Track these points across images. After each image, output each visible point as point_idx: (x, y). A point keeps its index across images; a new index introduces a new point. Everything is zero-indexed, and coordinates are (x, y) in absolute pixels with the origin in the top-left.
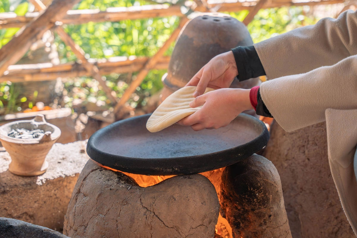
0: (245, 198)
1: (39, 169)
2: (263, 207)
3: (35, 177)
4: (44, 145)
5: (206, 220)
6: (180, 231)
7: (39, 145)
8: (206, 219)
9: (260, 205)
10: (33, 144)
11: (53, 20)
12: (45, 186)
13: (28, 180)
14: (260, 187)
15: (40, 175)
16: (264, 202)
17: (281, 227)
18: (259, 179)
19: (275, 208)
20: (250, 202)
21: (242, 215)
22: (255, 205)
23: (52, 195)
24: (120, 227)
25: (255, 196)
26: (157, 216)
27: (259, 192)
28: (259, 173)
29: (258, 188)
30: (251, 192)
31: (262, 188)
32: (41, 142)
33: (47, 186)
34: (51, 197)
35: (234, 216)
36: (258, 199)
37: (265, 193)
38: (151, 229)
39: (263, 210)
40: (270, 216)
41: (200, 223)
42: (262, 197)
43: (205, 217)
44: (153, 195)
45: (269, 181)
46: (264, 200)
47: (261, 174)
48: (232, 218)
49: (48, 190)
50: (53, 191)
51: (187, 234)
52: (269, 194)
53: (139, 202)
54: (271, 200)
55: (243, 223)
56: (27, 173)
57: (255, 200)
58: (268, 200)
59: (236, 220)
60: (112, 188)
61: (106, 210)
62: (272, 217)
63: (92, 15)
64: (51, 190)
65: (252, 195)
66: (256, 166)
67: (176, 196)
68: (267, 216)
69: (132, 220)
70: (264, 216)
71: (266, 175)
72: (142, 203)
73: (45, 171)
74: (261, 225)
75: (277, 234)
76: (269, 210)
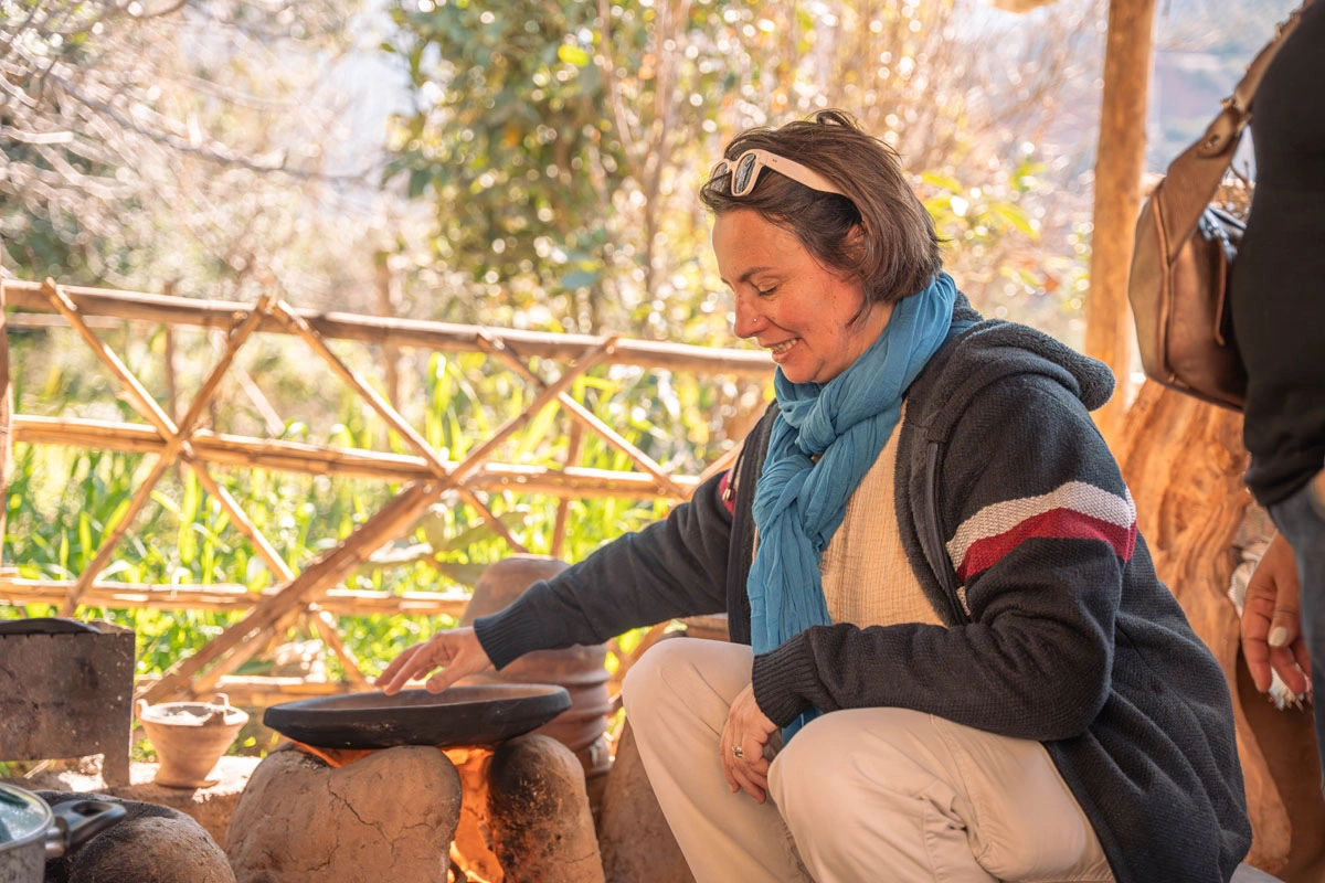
0: (514, 800)
1: (201, 776)
2: (545, 819)
3: (193, 789)
4: (211, 730)
5: (432, 817)
6: (383, 830)
7: (202, 730)
8: (431, 815)
9: (541, 815)
10: (191, 727)
11: (304, 598)
12: (208, 806)
13: (178, 793)
14: (540, 780)
15: (202, 788)
16: (548, 809)
17: (579, 863)
18: (538, 767)
19: (568, 824)
20: (523, 809)
21: (515, 838)
22: (532, 814)
23: (219, 824)
24: (291, 830)
25: (532, 796)
26: (349, 805)
27: (539, 790)
28: (539, 758)
29: (537, 782)
30: (524, 788)
31: (543, 782)
32: (207, 724)
33: (211, 806)
34: (218, 827)
35: (503, 842)
36: (536, 804)
37: (548, 793)
38: (339, 828)
39: (547, 825)
40: (559, 838)
41: (421, 819)
42: (544, 800)
43: (429, 811)
44: (347, 774)
45: (558, 773)
46: (546, 805)
47: (544, 759)
48: (501, 846)
49: (213, 815)
50: (222, 818)
51: (395, 837)
52: (557, 796)
53: (325, 786)
54: (559, 808)
55: (518, 855)
56: (181, 781)
57: (532, 804)
58: (555, 806)
59: (507, 850)
60: (290, 770)
61: (273, 808)
62: (562, 840)
63: (377, 600)
64: (219, 815)
65: (526, 795)
66: (536, 746)
67: (384, 773)
68: (553, 838)
69: (310, 816)
70: (548, 837)
71: (551, 761)
72: (329, 787)
73: (215, 783)
74: (543, 855)
75: (573, 874)
76: (556, 826)
